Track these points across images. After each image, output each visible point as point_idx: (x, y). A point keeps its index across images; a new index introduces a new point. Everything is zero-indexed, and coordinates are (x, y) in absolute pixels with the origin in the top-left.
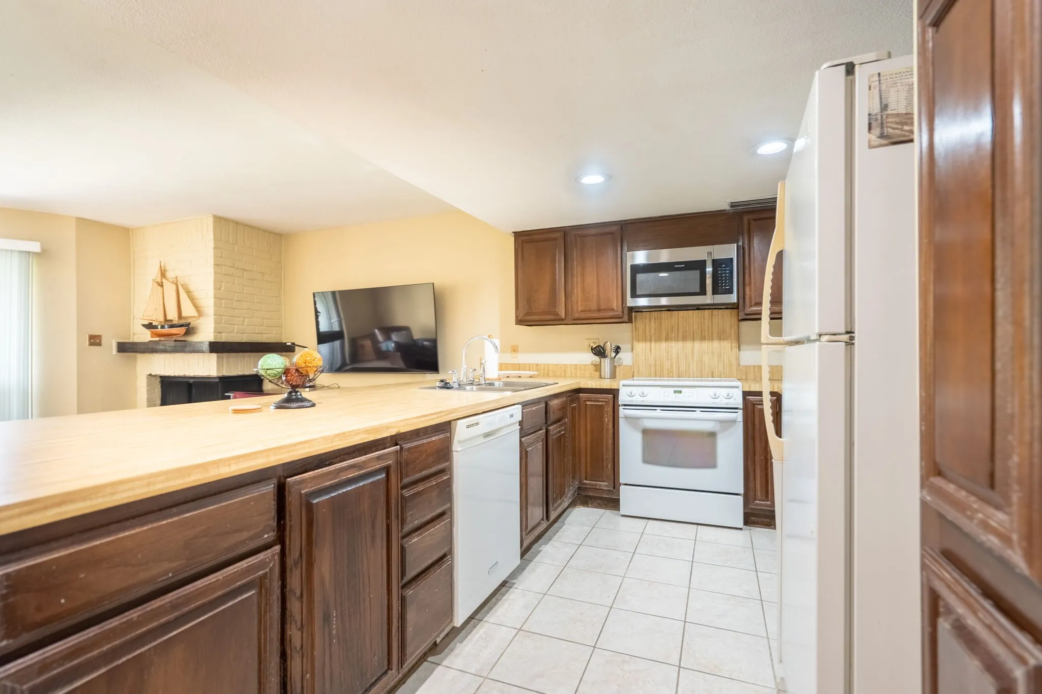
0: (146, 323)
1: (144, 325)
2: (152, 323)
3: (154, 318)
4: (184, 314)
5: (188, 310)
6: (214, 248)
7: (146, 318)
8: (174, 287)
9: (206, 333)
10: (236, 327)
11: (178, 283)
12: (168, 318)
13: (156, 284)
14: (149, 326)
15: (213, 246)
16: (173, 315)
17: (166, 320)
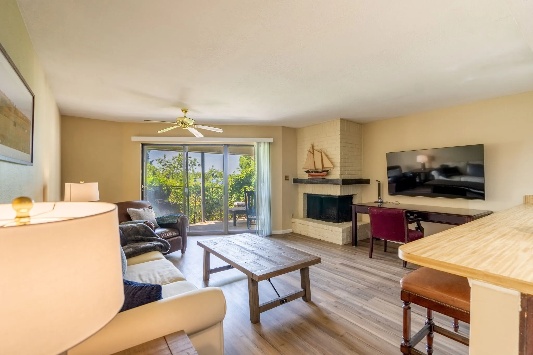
0: (306, 170)
1: (305, 171)
2: (308, 170)
3: (309, 168)
4: (325, 166)
5: (327, 164)
6: (340, 134)
7: (306, 168)
8: (320, 153)
9: (336, 174)
10: (347, 171)
11: (322, 152)
12: (317, 168)
13: (310, 153)
14: (307, 172)
15: (340, 133)
16: (319, 166)
17: (316, 169)
